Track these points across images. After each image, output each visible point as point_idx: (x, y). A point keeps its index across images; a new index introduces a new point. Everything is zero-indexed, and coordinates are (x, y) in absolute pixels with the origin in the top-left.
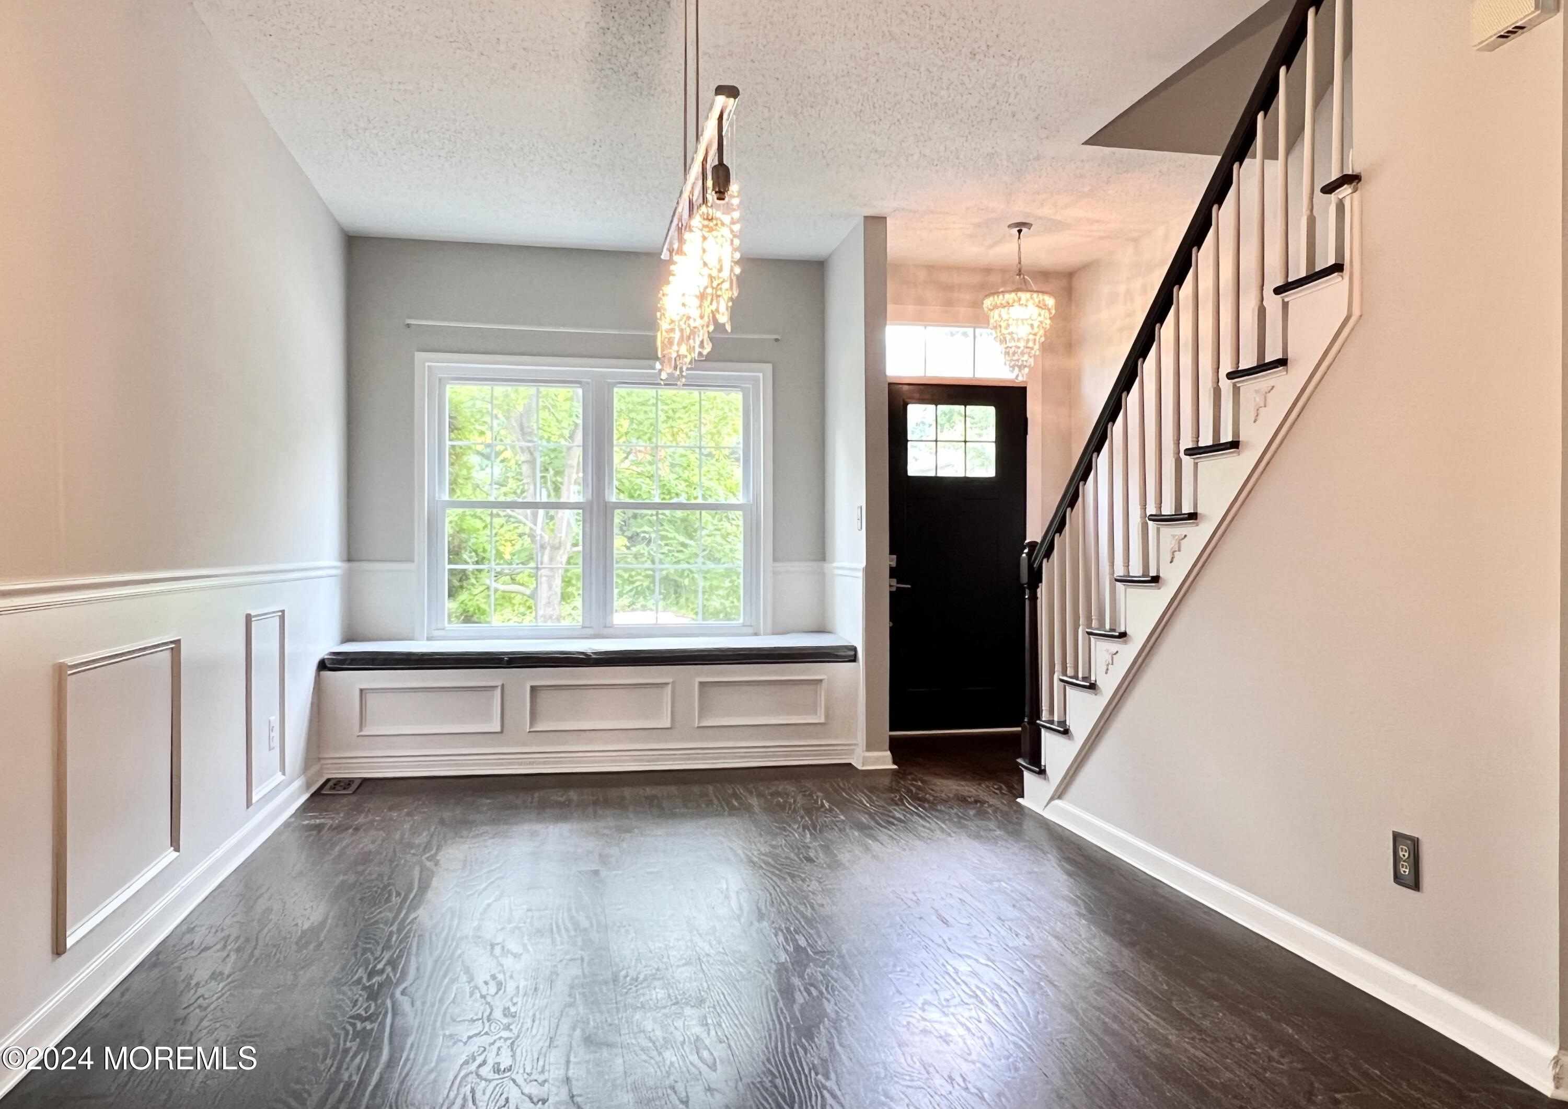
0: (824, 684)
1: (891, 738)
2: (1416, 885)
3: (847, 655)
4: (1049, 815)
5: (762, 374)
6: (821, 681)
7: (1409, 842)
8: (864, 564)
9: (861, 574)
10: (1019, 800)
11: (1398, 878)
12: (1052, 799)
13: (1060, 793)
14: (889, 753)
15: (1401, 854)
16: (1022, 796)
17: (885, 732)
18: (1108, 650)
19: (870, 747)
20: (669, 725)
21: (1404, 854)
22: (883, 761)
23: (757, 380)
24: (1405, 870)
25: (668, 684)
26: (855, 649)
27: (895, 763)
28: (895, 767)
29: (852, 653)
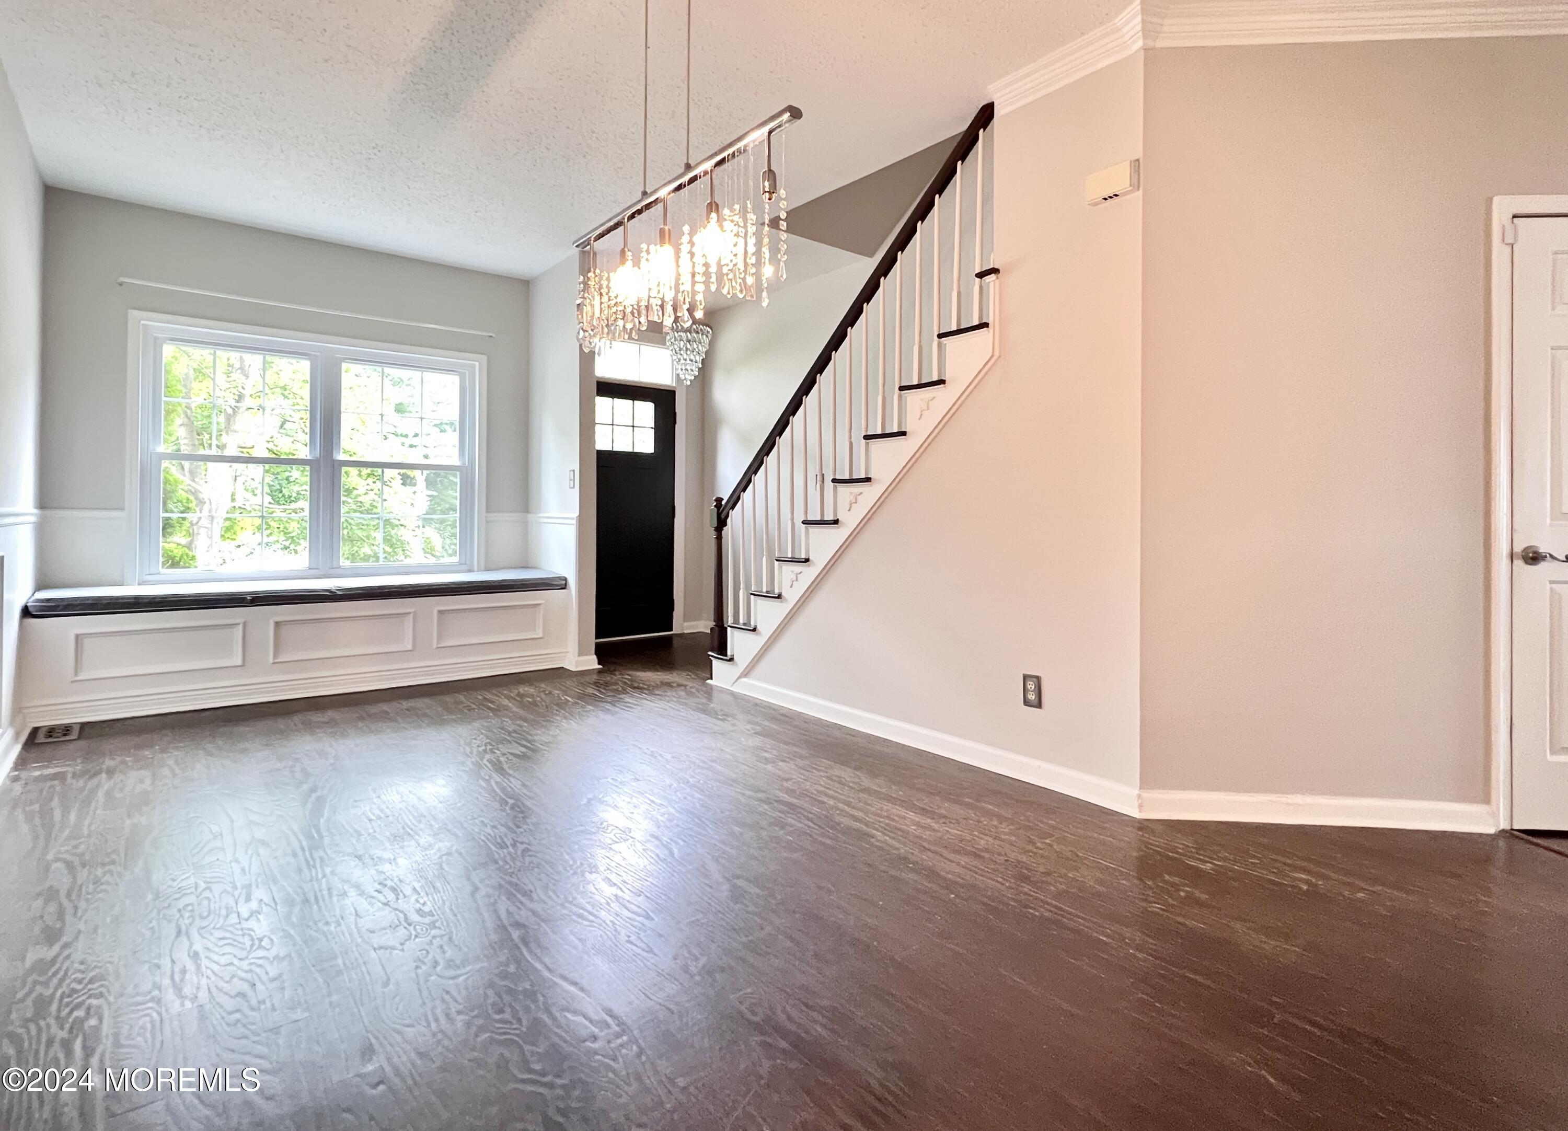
0: (541, 606)
1: (597, 645)
2: (1039, 705)
3: (560, 584)
4: (735, 689)
5: (477, 364)
6: (539, 605)
7: (1035, 680)
8: (576, 513)
9: (574, 522)
10: (709, 681)
11: (1027, 703)
12: (739, 678)
13: (746, 674)
14: (595, 657)
15: (1029, 687)
16: (712, 679)
17: (592, 640)
18: (792, 572)
19: (581, 654)
20: (410, 647)
21: (1031, 685)
22: (592, 662)
23: (473, 367)
24: (1032, 697)
25: (410, 613)
26: (566, 579)
27: (599, 664)
28: (601, 667)
29: (564, 582)
